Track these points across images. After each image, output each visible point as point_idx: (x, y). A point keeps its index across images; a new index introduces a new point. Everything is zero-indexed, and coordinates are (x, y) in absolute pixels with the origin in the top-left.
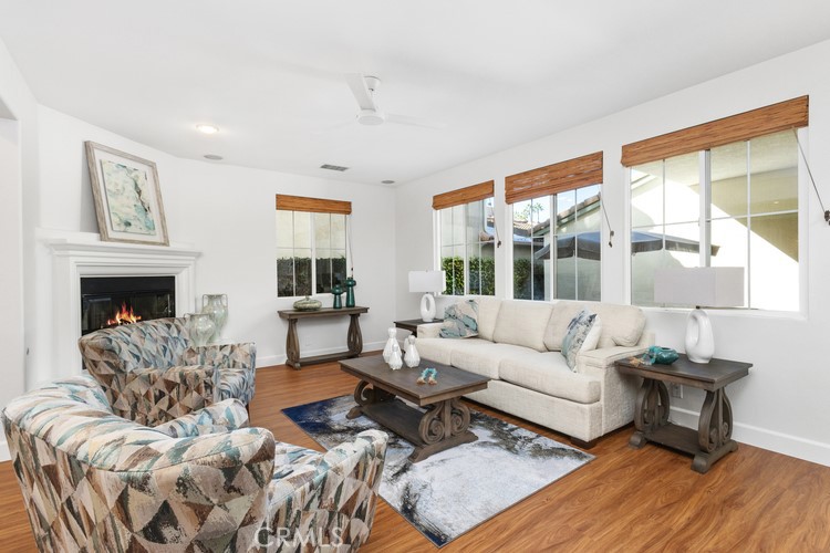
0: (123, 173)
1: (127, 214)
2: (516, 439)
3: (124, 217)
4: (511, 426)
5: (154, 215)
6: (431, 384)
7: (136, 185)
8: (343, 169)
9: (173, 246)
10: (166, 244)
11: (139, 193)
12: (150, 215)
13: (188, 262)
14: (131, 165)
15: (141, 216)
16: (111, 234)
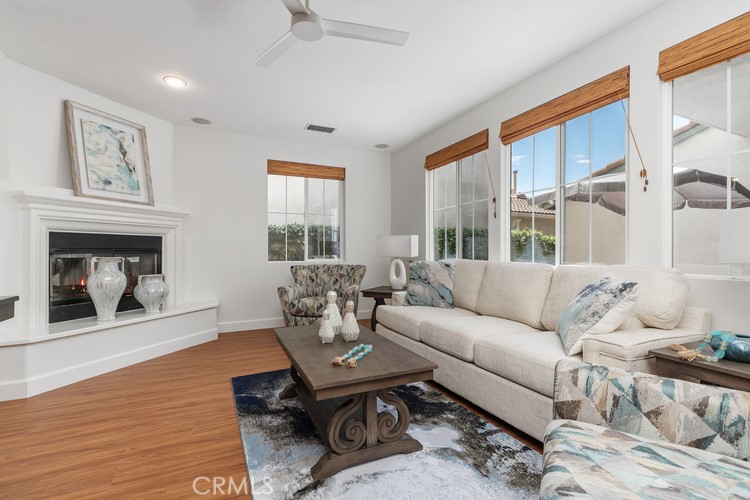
0: (106, 134)
1: (108, 173)
2: (490, 449)
3: (104, 176)
4: (490, 426)
5: (139, 176)
6: (349, 367)
7: (121, 147)
8: (330, 130)
9: (158, 207)
10: (151, 203)
11: (124, 154)
12: (134, 176)
13: (175, 224)
14: (116, 127)
15: (125, 176)
16: (85, 190)
